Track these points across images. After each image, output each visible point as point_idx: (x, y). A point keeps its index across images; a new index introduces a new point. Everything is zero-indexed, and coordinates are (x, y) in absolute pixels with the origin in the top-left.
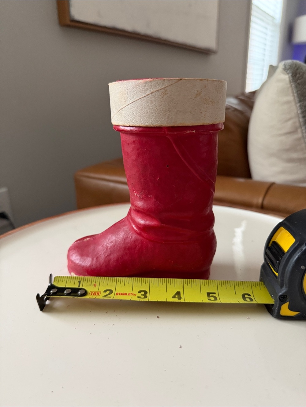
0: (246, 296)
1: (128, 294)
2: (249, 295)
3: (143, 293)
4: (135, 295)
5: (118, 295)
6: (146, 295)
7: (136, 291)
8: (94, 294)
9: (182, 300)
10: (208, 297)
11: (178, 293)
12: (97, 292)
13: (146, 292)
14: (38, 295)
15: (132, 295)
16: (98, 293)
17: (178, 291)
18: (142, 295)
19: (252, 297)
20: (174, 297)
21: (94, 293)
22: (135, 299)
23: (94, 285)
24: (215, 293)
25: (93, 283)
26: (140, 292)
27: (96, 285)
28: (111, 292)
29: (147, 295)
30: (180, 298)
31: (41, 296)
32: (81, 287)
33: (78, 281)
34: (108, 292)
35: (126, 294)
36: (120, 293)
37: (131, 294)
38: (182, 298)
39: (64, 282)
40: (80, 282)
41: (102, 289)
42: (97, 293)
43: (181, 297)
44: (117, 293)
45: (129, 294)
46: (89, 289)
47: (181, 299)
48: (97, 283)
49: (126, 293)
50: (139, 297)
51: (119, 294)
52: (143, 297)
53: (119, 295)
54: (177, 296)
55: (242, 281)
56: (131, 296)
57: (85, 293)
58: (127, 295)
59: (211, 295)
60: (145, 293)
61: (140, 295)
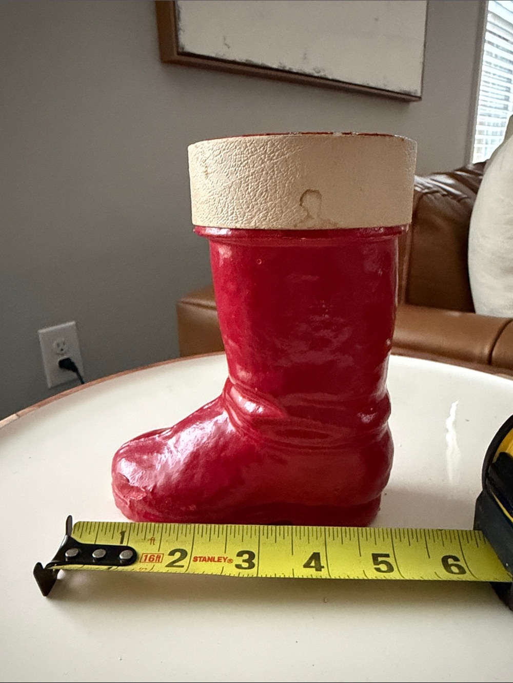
0: (450, 561)
1: (216, 559)
2: (456, 559)
3: (246, 556)
4: (231, 561)
5: (197, 560)
6: (253, 561)
7: (232, 553)
8: (149, 560)
9: (323, 574)
10: (375, 564)
11: (316, 556)
12: (156, 555)
13: (252, 555)
14: (39, 565)
15: (225, 561)
16: (158, 557)
17: (315, 551)
18: (244, 561)
19: (462, 563)
20: (307, 565)
21: (150, 558)
22: (230, 570)
23: (151, 540)
24: (387, 556)
25: (149, 536)
26: (240, 554)
27: (154, 540)
28: (184, 554)
29: (255, 561)
30: (319, 568)
31: (44, 566)
32: (125, 544)
33: (120, 531)
34: (178, 555)
35: (212, 559)
36: (200, 557)
37: (223, 560)
38: (323, 567)
39: (93, 535)
40: (123, 534)
41: (167, 548)
42: (155, 558)
43: (322, 565)
44: (194, 558)
45: (219, 560)
46: (140, 549)
47: (323, 569)
48: (157, 537)
49: (213, 556)
50: (238, 566)
51: (199, 559)
52: (246, 565)
53: (200, 561)
54: (313, 564)
55: (441, 530)
56: (222, 564)
57: (134, 558)
58: (214, 561)
59: (380, 559)
60: (249, 557)
61: (239, 561)
